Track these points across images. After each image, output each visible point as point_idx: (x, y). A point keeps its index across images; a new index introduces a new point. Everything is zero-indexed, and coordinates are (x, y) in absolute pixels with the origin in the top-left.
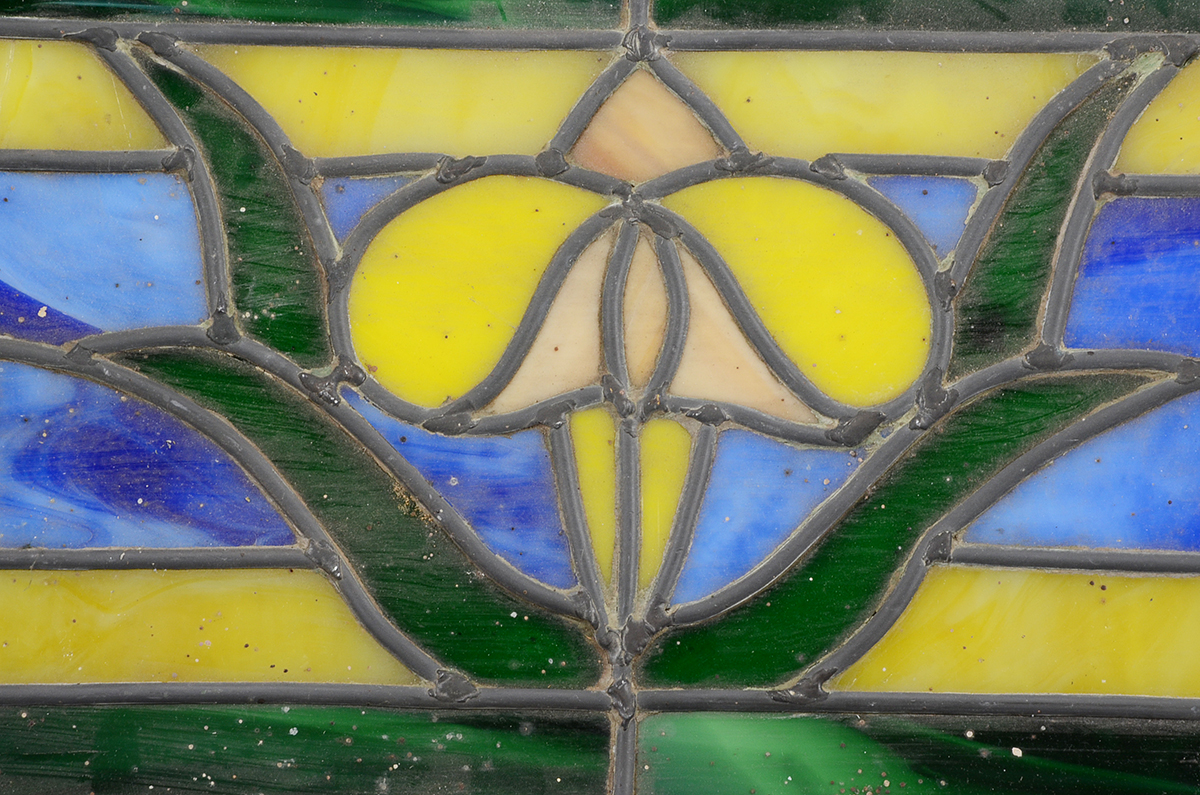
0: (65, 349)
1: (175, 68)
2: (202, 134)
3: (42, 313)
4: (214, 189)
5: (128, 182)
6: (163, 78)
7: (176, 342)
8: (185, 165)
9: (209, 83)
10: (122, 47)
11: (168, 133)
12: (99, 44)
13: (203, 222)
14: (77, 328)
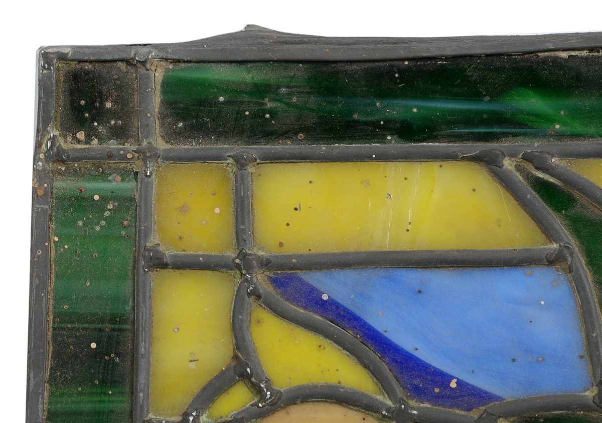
0: (475, 414)
1: (552, 180)
2: (577, 233)
3: (453, 384)
4: (590, 279)
5: (517, 275)
6: (542, 187)
7: (567, 408)
8: (565, 259)
9: (582, 190)
10: (508, 164)
11: (549, 233)
12: (489, 162)
13: (582, 307)
14: (482, 397)
